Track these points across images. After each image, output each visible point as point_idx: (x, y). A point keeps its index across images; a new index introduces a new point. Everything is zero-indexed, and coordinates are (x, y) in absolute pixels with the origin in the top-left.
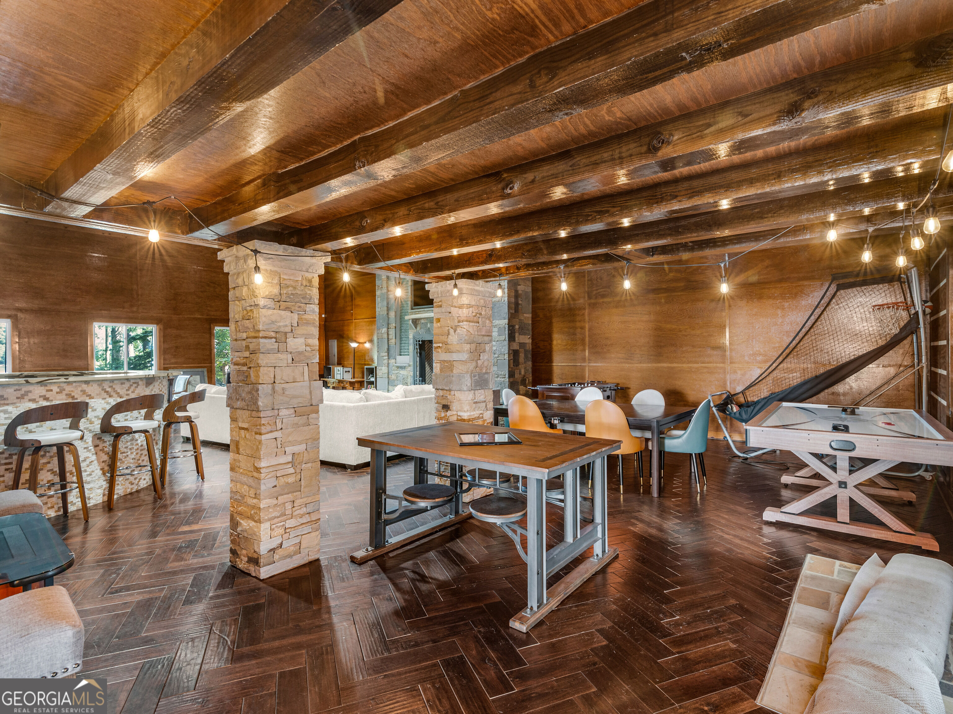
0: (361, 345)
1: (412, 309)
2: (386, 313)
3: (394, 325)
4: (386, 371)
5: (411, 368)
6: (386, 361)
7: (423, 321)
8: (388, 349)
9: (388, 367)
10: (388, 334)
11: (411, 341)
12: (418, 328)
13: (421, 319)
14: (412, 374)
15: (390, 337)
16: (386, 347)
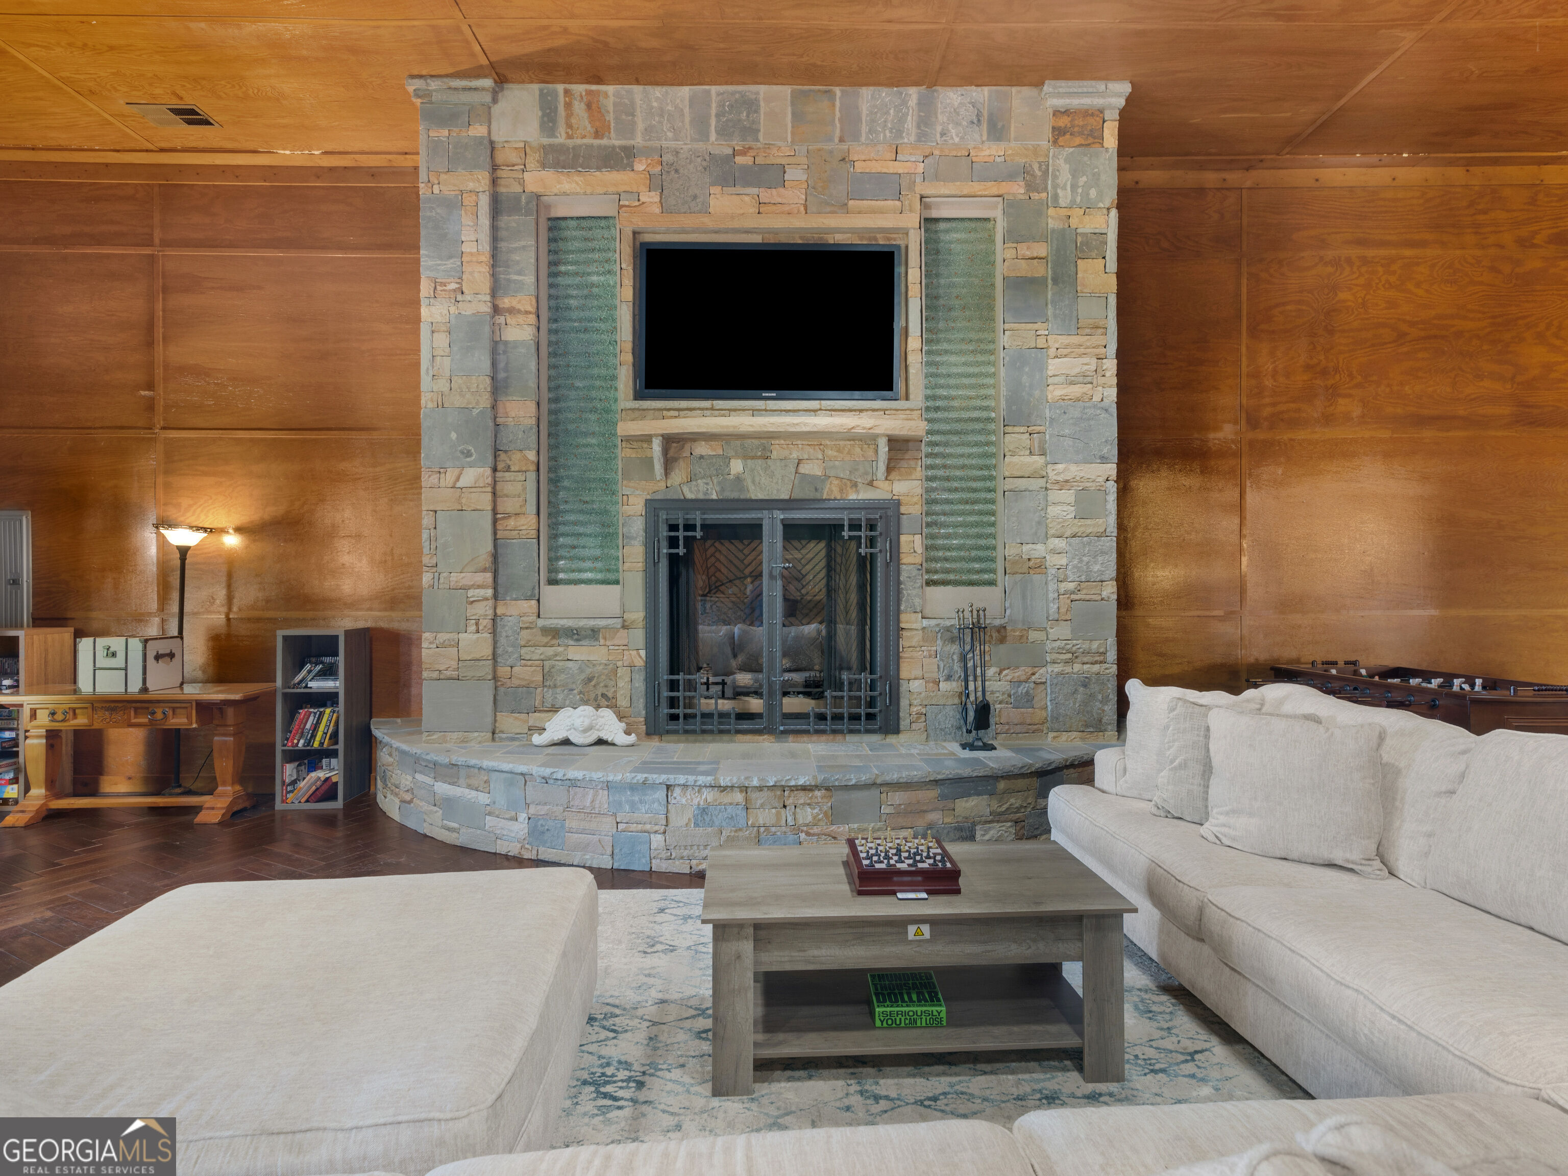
0: (213, 538)
1: (638, 396)
2: (485, 401)
3: (532, 455)
4: (487, 651)
5: (639, 636)
6: (484, 610)
7: (702, 449)
8: (495, 557)
9: (494, 633)
10: (494, 494)
11: (637, 527)
12: (678, 476)
13: (695, 437)
14: (639, 657)
15: (507, 506)
16: (490, 547)
